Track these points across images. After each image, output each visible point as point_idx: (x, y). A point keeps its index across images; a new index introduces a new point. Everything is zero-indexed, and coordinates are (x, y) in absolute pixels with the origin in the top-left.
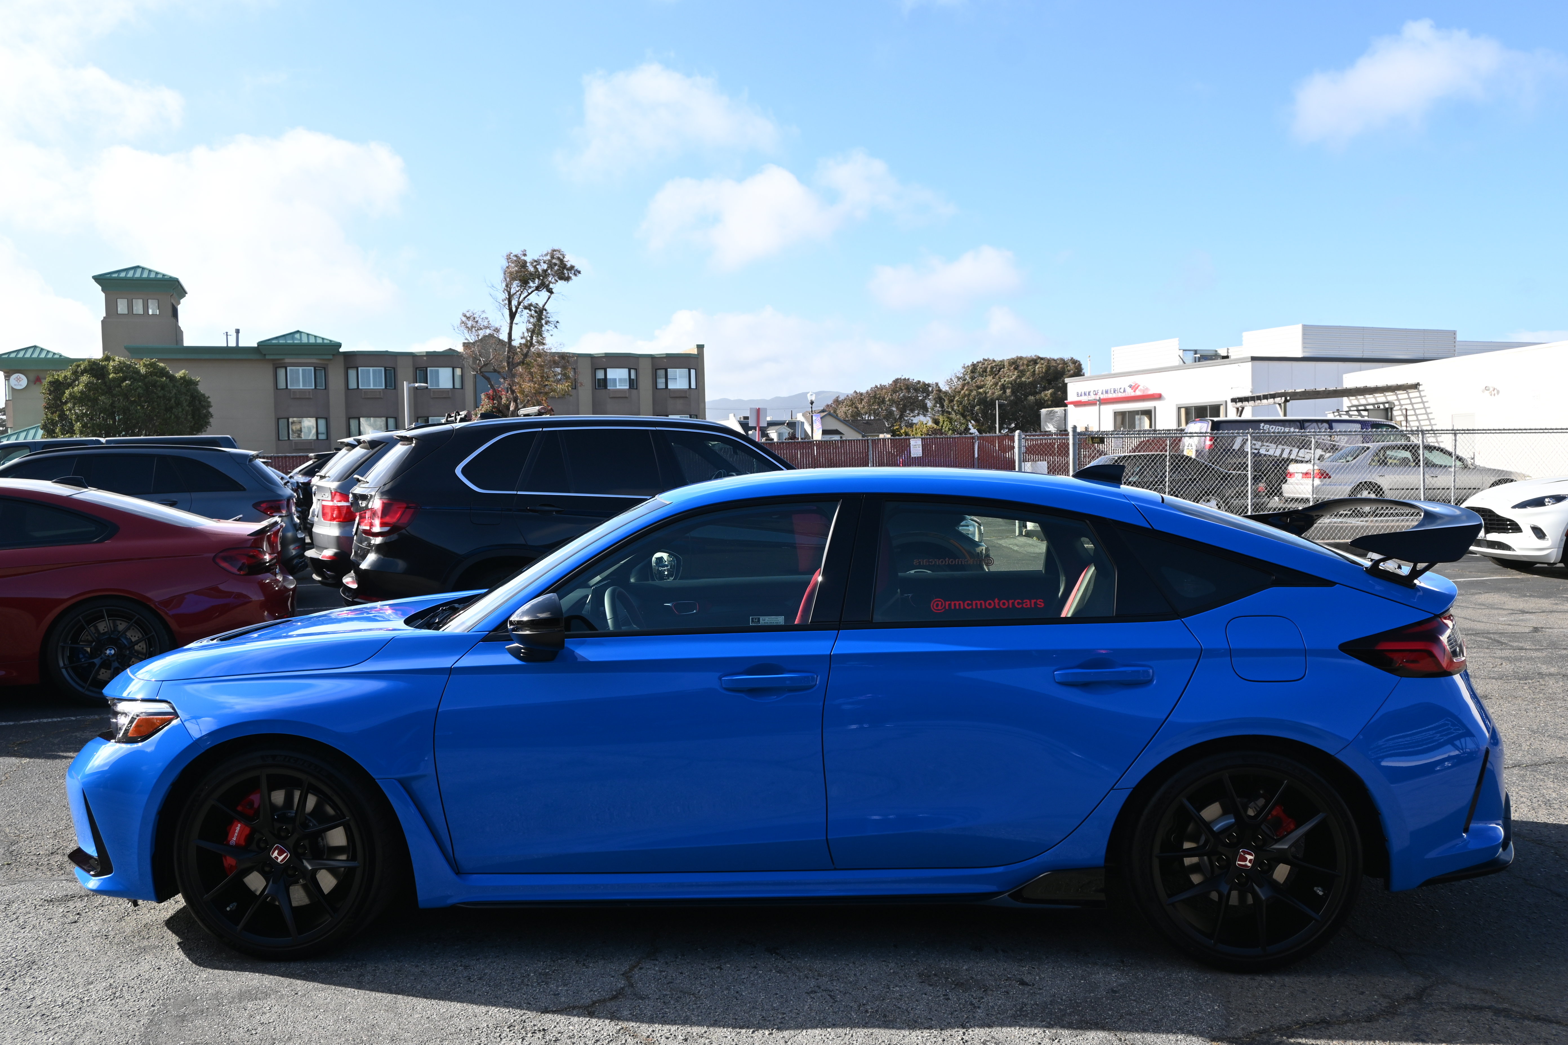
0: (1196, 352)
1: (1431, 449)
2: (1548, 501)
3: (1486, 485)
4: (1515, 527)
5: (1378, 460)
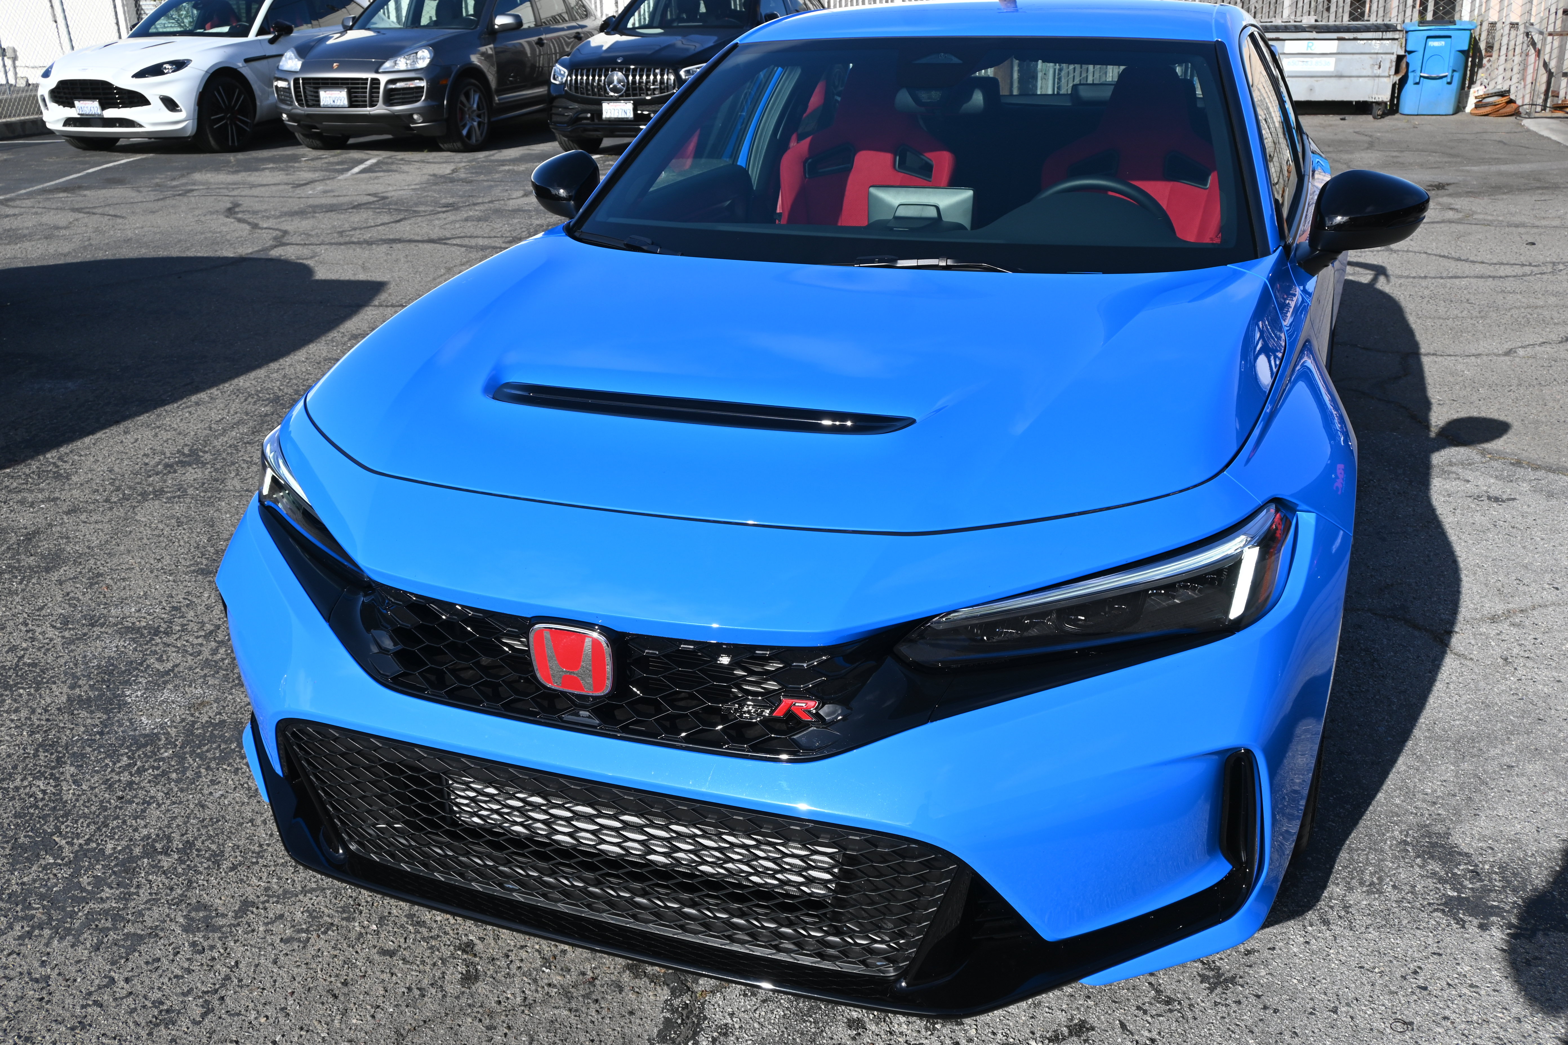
2: (167, 68)
4: (134, 100)
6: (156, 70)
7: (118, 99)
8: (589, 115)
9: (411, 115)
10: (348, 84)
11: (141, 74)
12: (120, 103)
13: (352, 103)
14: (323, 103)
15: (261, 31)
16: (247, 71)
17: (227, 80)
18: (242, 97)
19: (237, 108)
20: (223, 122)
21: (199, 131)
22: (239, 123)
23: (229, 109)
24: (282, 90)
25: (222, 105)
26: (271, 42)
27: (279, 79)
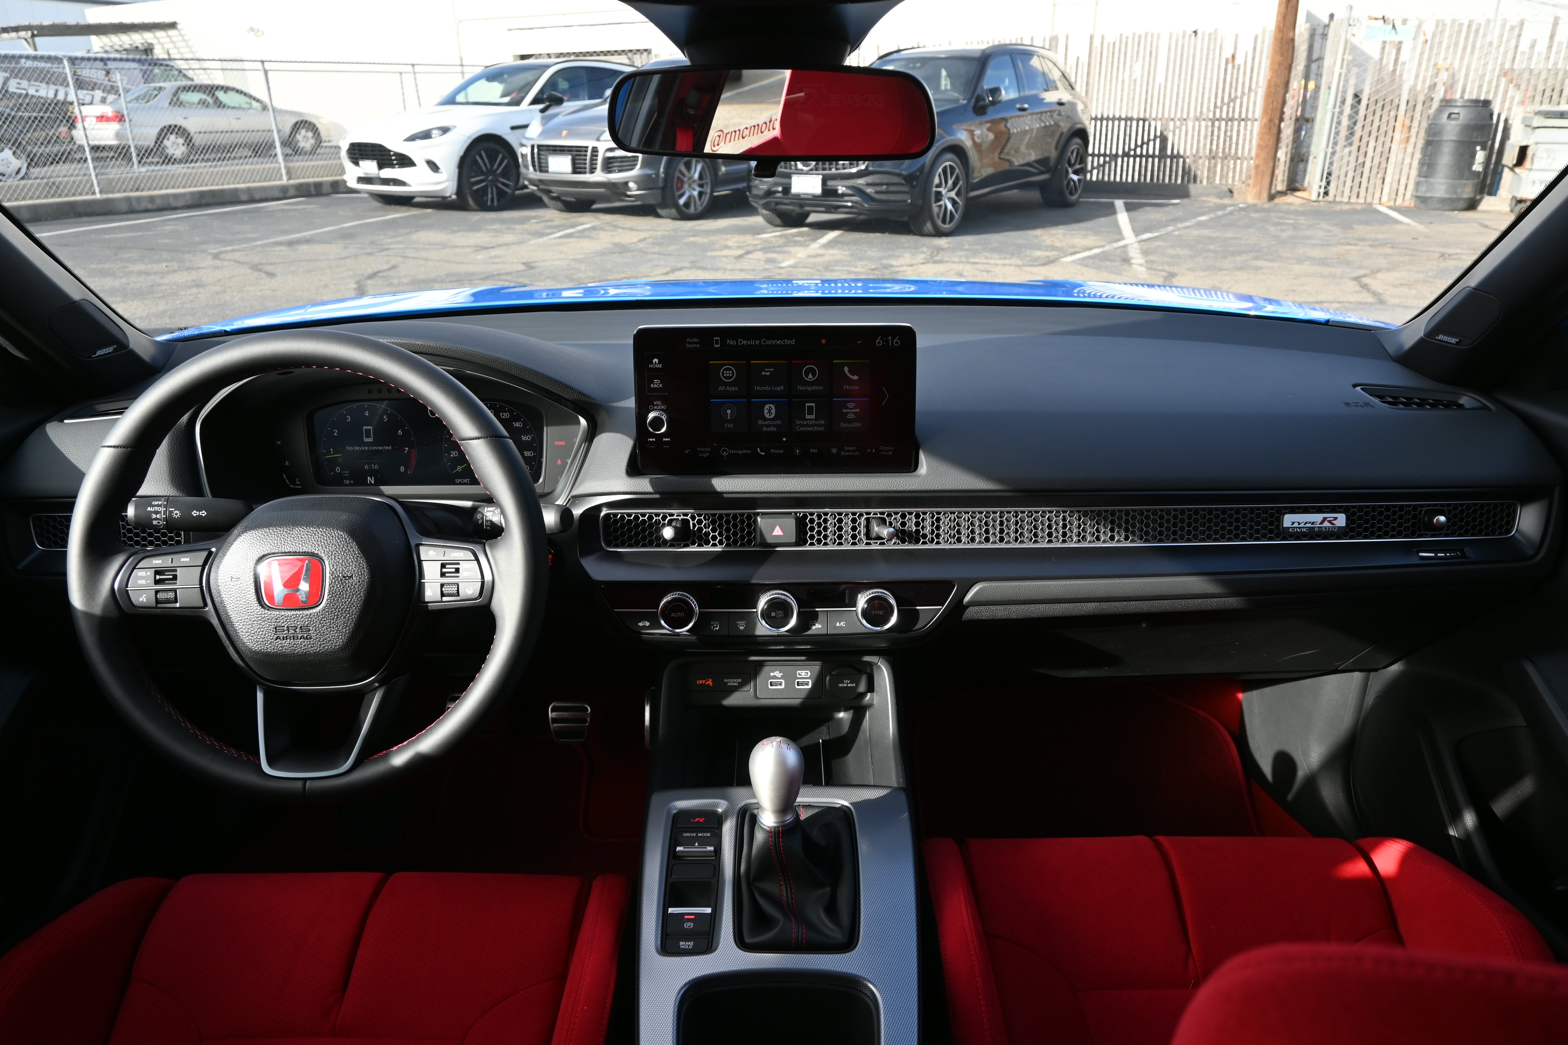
1: (226, 89)
2: (435, 133)
3: (287, 129)
4: (405, 161)
5: (176, 102)
6: (426, 135)
7: (395, 160)
8: (780, 189)
9: (626, 183)
10: (571, 151)
11: (412, 138)
12: (396, 164)
13: (576, 170)
14: (551, 168)
15: (535, 101)
16: (512, 138)
17: (491, 145)
18: (505, 162)
19: (499, 171)
20: (483, 184)
21: (459, 191)
22: (500, 185)
23: (491, 172)
24: (524, 156)
25: (484, 168)
26: (543, 111)
27: (522, 145)
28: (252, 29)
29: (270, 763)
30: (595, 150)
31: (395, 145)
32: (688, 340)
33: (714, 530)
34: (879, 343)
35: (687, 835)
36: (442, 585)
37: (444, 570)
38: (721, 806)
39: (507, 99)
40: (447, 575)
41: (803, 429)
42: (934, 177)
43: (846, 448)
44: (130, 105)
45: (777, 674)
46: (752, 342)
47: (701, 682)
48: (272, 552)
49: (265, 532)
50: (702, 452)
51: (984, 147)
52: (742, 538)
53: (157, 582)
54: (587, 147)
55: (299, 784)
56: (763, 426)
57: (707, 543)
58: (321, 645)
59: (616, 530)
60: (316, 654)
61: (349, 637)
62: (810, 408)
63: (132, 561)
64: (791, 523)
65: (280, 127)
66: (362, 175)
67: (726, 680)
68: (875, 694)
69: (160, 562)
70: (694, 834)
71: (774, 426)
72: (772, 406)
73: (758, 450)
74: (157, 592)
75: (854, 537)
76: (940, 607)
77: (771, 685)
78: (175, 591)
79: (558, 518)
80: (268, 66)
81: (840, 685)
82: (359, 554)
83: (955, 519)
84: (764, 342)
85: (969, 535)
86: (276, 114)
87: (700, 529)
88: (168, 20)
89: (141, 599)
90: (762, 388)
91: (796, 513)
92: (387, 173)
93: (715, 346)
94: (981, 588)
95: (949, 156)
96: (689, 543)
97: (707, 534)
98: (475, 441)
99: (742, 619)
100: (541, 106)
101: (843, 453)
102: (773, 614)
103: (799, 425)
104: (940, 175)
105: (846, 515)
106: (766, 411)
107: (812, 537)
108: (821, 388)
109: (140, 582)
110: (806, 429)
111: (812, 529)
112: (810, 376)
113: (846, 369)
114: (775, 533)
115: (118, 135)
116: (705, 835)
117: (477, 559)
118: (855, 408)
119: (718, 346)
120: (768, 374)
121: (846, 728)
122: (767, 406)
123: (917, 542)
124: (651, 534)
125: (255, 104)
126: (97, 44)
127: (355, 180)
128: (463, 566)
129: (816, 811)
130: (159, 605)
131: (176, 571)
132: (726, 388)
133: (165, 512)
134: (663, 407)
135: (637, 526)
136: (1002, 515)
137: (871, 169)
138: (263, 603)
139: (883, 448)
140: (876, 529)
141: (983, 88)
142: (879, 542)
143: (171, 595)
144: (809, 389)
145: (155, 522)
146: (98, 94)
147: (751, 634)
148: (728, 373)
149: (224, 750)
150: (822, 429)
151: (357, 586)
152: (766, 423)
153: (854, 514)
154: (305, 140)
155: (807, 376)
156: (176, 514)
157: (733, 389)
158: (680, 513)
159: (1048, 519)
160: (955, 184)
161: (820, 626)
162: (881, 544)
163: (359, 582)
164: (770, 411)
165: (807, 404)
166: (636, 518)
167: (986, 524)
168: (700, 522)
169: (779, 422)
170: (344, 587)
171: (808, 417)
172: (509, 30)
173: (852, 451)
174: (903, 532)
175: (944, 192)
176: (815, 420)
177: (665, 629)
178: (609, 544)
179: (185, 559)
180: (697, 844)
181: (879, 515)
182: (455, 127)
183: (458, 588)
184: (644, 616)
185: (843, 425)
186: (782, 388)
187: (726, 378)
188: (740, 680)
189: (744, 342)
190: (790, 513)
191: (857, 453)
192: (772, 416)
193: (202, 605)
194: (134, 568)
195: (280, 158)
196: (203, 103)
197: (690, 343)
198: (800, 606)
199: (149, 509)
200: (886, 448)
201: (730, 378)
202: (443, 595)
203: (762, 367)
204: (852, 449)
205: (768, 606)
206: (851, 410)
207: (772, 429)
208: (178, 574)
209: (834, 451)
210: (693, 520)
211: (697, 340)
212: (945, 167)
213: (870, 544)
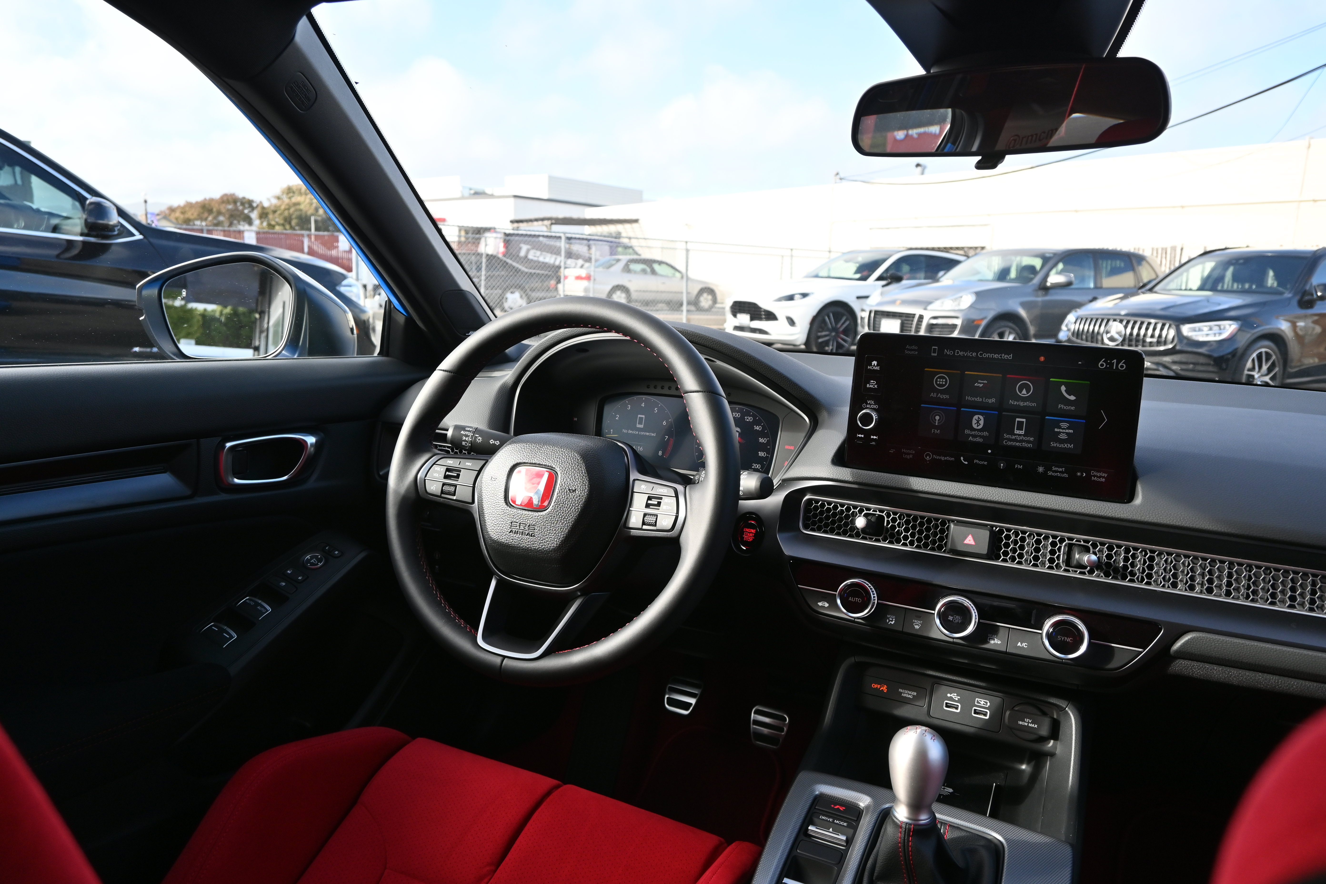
0: (471, 189)
1: (660, 263)
2: (797, 297)
3: (695, 291)
4: (770, 316)
5: (627, 269)
6: (790, 298)
7: (763, 315)
10: (902, 316)
11: (779, 300)
12: (763, 318)
14: (883, 327)
15: (880, 278)
16: (856, 305)
17: (839, 309)
18: (847, 323)
19: (841, 329)
20: (827, 338)
21: (807, 343)
22: (840, 340)
23: (835, 329)
24: (862, 318)
25: (830, 326)
26: (883, 286)
27: (863, 310)
28: (687, 225)
29: (484, 638)
30: (921, 317)
31: (765, 305)
32: (908, 347)
33: (907, 530)
34: (1102, 365)
35: (823, 818)
36: (645, 515)
37: (649, 502)
38: (864, 801)
39: (858, 276)
40: (651, 507)
41: (1010, 443)
42: (1247, 361)
43: (1054, 468)
44: (597, 270)
45: (954, 696)
46: (969, 354)
47: (876, 686)
48: (524, 461)
49: (524, 446)
50: (906, 454)
51: (1307, 340)
52: (934, 542)
53: (446, 477)
54: (915, 315)
55: (498, 660)
56: (969, 435)
57: (898, 541)
58: (540, 543)
59: (815, 516)
60: (536, 551)
61: (562, 541)
62: (1020, 423)
63: (434, 459)
64: (985, 535)
65: (689, 291)
66: (738, 325)
67: (901, 690)
68: (1059, 743)
69: (452, 462)
70: (831, 820)
71: (981, 437)
72: (981, 417)
73: (962, 458)
74: (444, 484)
75: (1051, 561)
76: (1140, 650)
77: (947, 706)
78: (455, 486)
79: (759, 484)
80: (690, 246)
81: (1020, 723)
82: (585, 473)
83: (1172, 562)
84: (981, 354)
85: (1187, 582)
86: (689, 283)
87: (893, 527)
88: (634, 218)
89: (432, 488)
90: (973, 399)
91: (992, 526)
92: (756, 324)
93: (933, 354)
94: (1194, 638)
95: (1267, 343)
96: (880, 538)
97: (899, 533)
98: (695, 393)
99: (918, 618)
100: (884, 282)
101: (1050, 473)
102: (950, 618)
103: (1006, 439)
104: (1253, 360)
105: (1046, 538)
106: (974, 421)
107: (1006, 553)
108: (1034, 404)
109: (435, 475)
110: (1014, 444)
111: (1007, 545)
112: (1024, 392)
113: (1063, 388)
114: (967, 541)
115: (586, 290)
116: (842, 823)
117: (677, 497)
118: (1068, 428)
119: (936, 355)
120: (981, 385)
121: (1025, 779)
122: (976, 417)
123: (1124, 578)
124: (846, 524)
125: (678, 275)
126: (587, 230)
127: (732, 328)
128: (665, 501)
129: (963, 834)
130: (443, 495)
131: (460, 471)
132: (937, 395)
133: (472, 436)
134: (875, 407)
135: (835, 515)
136: (1232, 566)
137: (1178, 348)
138: (508, 501)
139: (1095, 473)
140: (1077, 556)
141: (1311, 284)
142: (1079, 571)
143: (452, 489)
144: (1022, 404)
145: (464, 443)
146: (580, 262)
147: (925, 634)
148: (942, 381)
149: (456, 619)
150: (1030, 445)
151: (577, 499)
152: (973, 433)
153: (1055, 537)
154: (706, 301)
155: (1021, 391)
156: (479, 440)
157: (945, 397)
158: (877, 508)
159: (1292, 580)
160: (1270, 370)
161: (999, 642)
162: (1081, 573)
163: (580, 496)
164: (978, 422)
165: (1017, 419)
166: (835, 507)
167: (1210, 572)
168: (894, 520)
169: (986, 434)
170: (567, 498)
171: (1017, 432)
172: (870, 229)
173: (1060, 472)
174: (1108, 565)
175: (1256, 376)
176: (1024, 435)
177: (843, 613)
178: (806, 527)
179: (468, 464)
180: (831, 830)
181: (1082, 543)
182: (813, 293)
183: (657, 519)
184: (825, 597)
185: (1053, 444)
186: (993, 400)
187: (939, 385)
188: (915, 694)
189: (961, 353)
190: (986, 525)
191: (1066, 475)
192: (980, 427)
193: (470, 501)
194: (434, 464)
195: (685, 313)
196: (644, 271)
197: (908, 350)
198: (981, 616)
199: (462, 432)
200: (1098, 474)
201: (942, 386)
202: (644, 523)
203: (976, 379)
204: (1060, 470)
205: (945, 609)
206: (1064, 430)
207: (978, 440)
208: (461, 473)
209: (1041, 469)
210: (888, 517)
211: (916, 348)
212: (1261, 353)
213: (1068, 571)
